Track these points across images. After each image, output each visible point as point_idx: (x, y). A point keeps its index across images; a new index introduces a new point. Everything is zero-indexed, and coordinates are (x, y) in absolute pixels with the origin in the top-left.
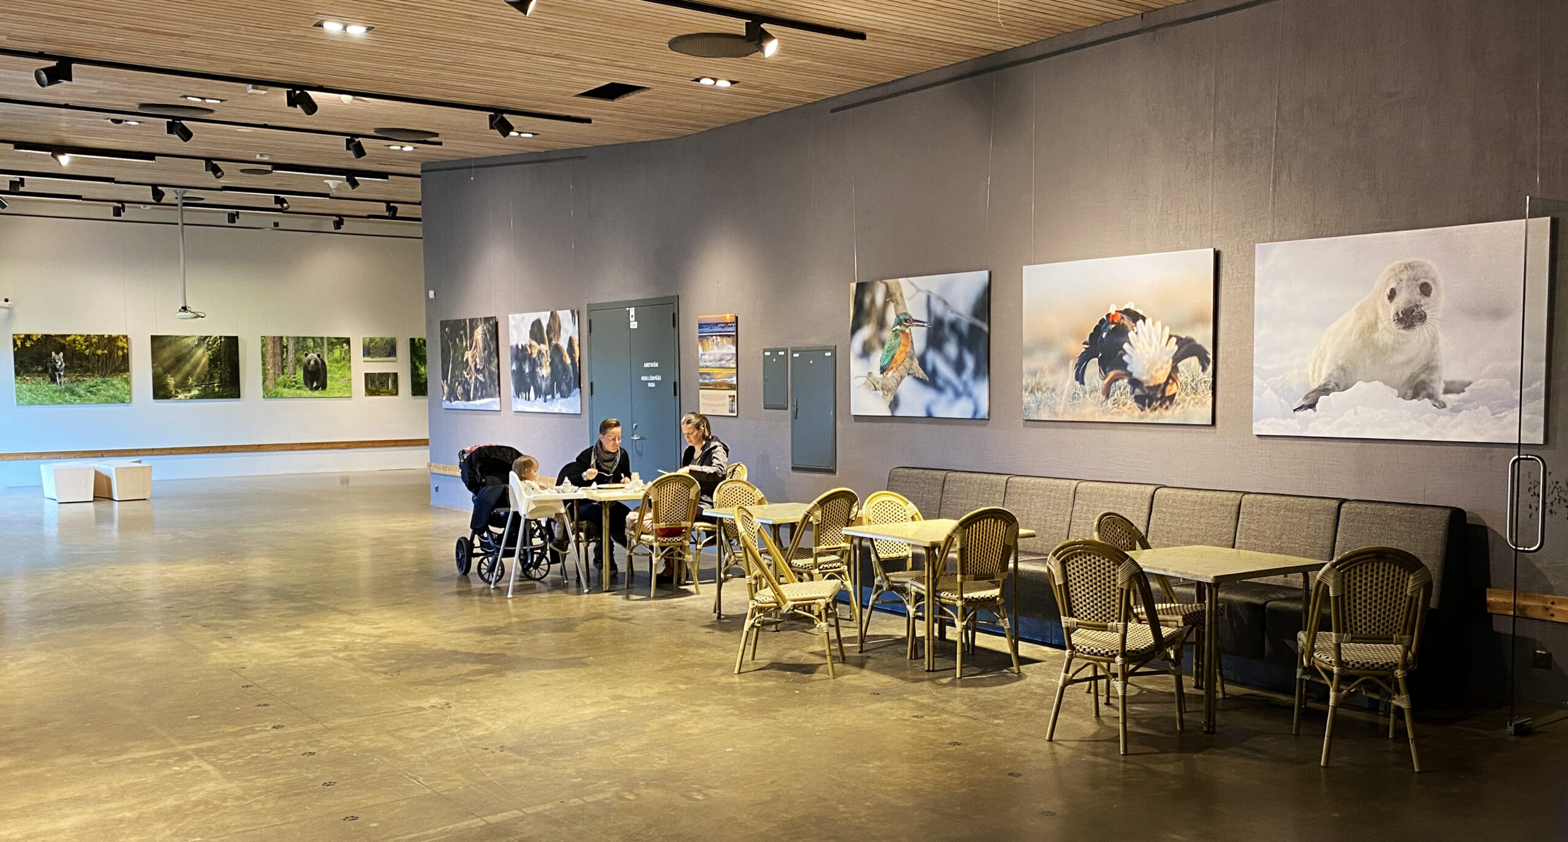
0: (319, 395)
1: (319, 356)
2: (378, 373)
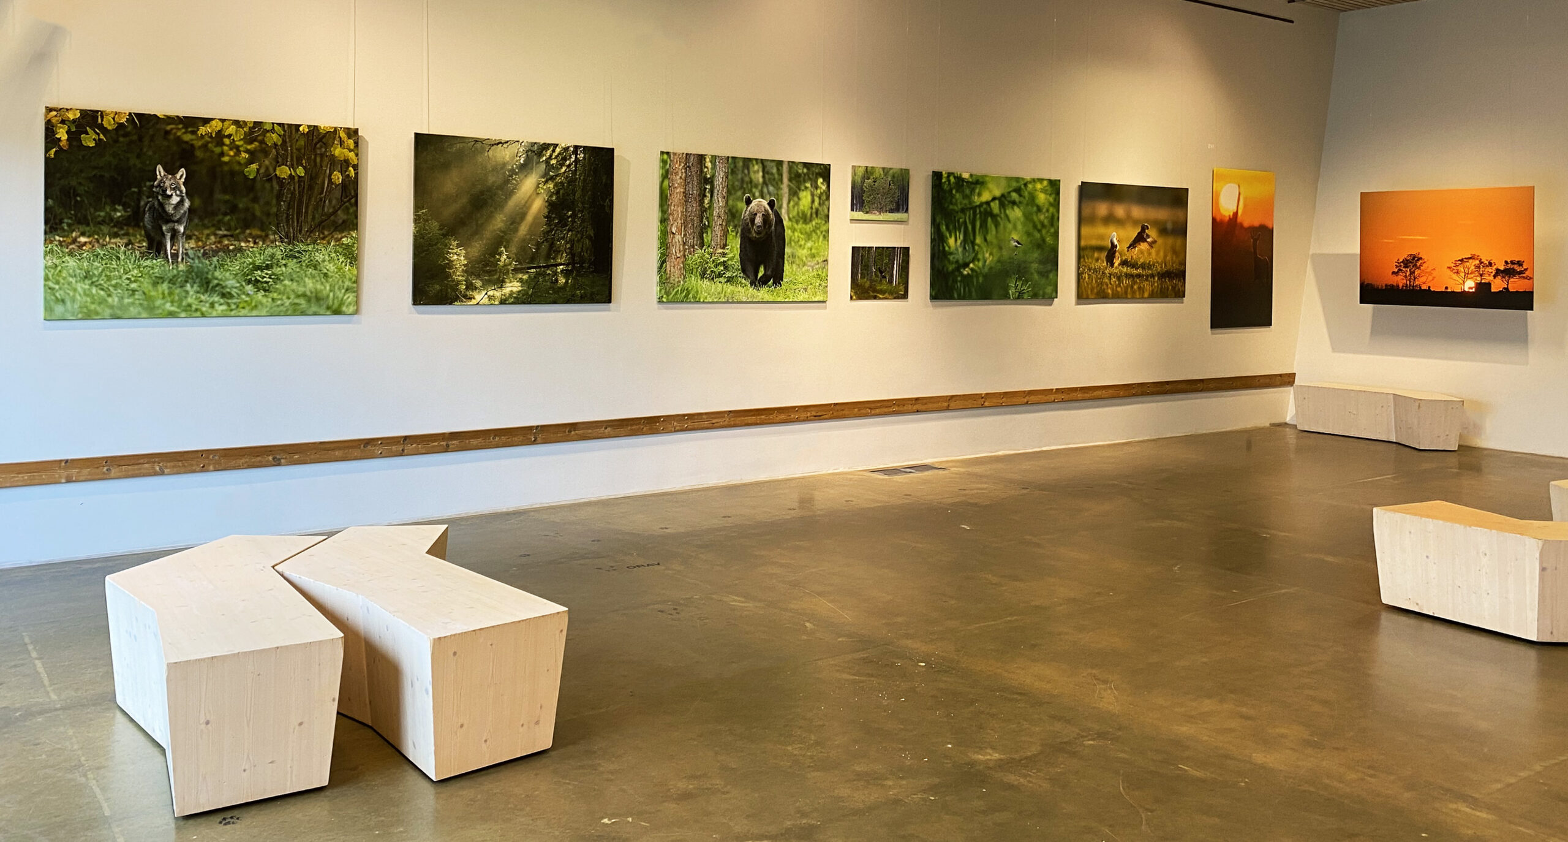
0: (767, 297)
1: (771, 204)
2: (876, 247)
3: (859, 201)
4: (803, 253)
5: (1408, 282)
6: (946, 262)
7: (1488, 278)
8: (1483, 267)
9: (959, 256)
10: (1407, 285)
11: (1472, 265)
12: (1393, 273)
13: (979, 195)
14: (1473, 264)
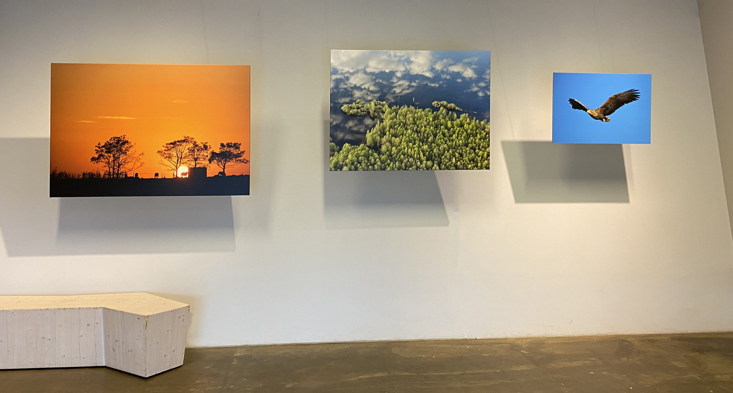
5: (111, 170)
7: (203, 163)
8: (198, 150)
10: (110, 173)
11: (185, 148)
12: (93, 159)
14: (187, 147)
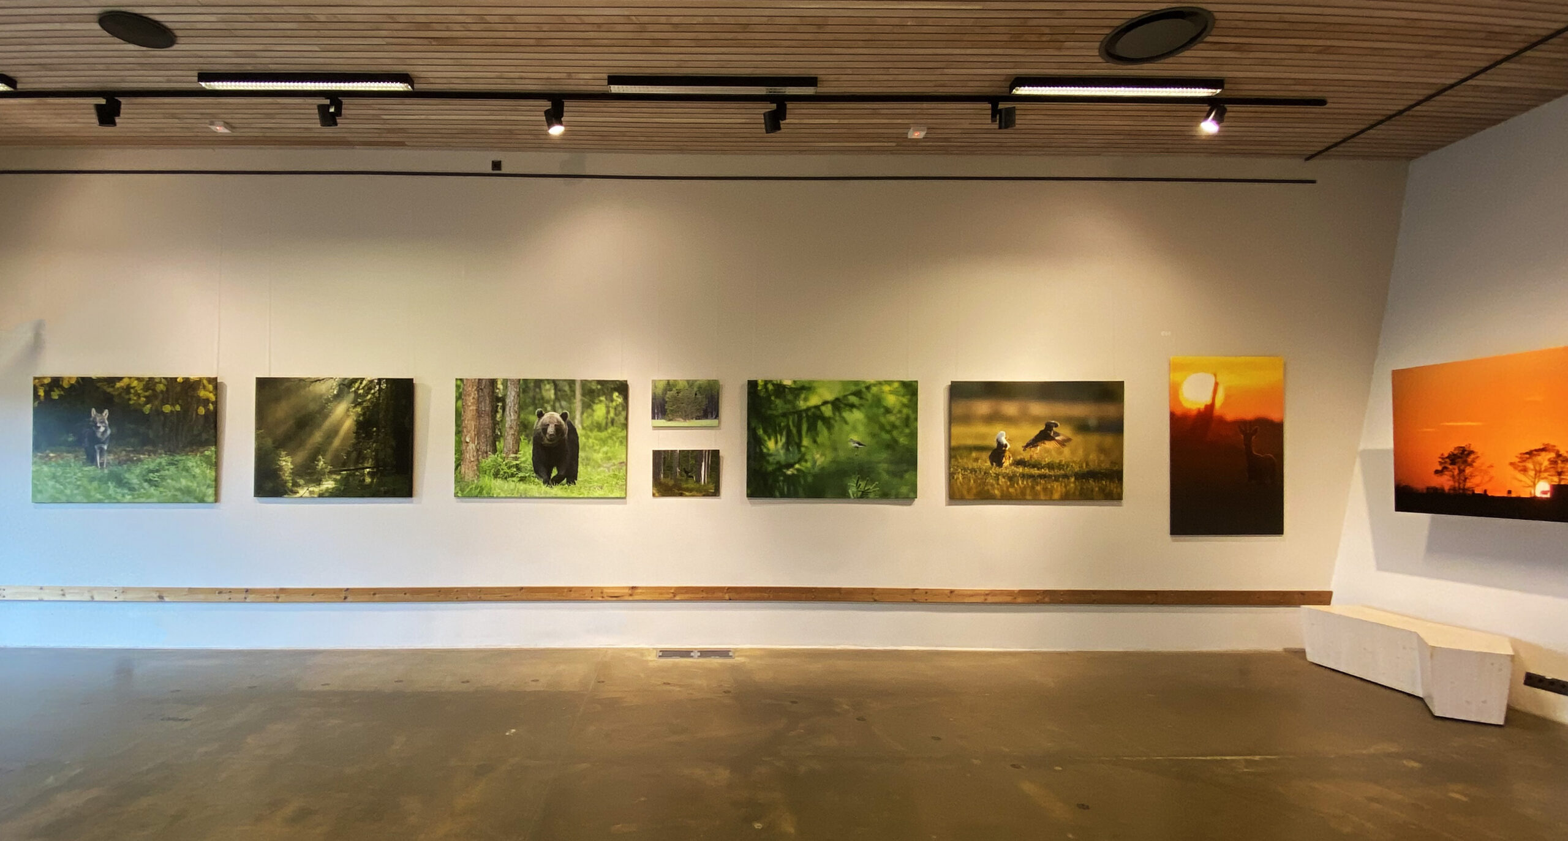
0: (560, 493)
1: (564, 416)
2: (680, 451)
3: (661, 408)
4: (598, 456)
5: (1458, 484)
6: (765, 464)
8: (1562, 462)
9: (782, 456)
10: (1456, 488)
11: (1545, 459)
12: (1437, 472)
13: (806, 399)
14: (1548, 458)
